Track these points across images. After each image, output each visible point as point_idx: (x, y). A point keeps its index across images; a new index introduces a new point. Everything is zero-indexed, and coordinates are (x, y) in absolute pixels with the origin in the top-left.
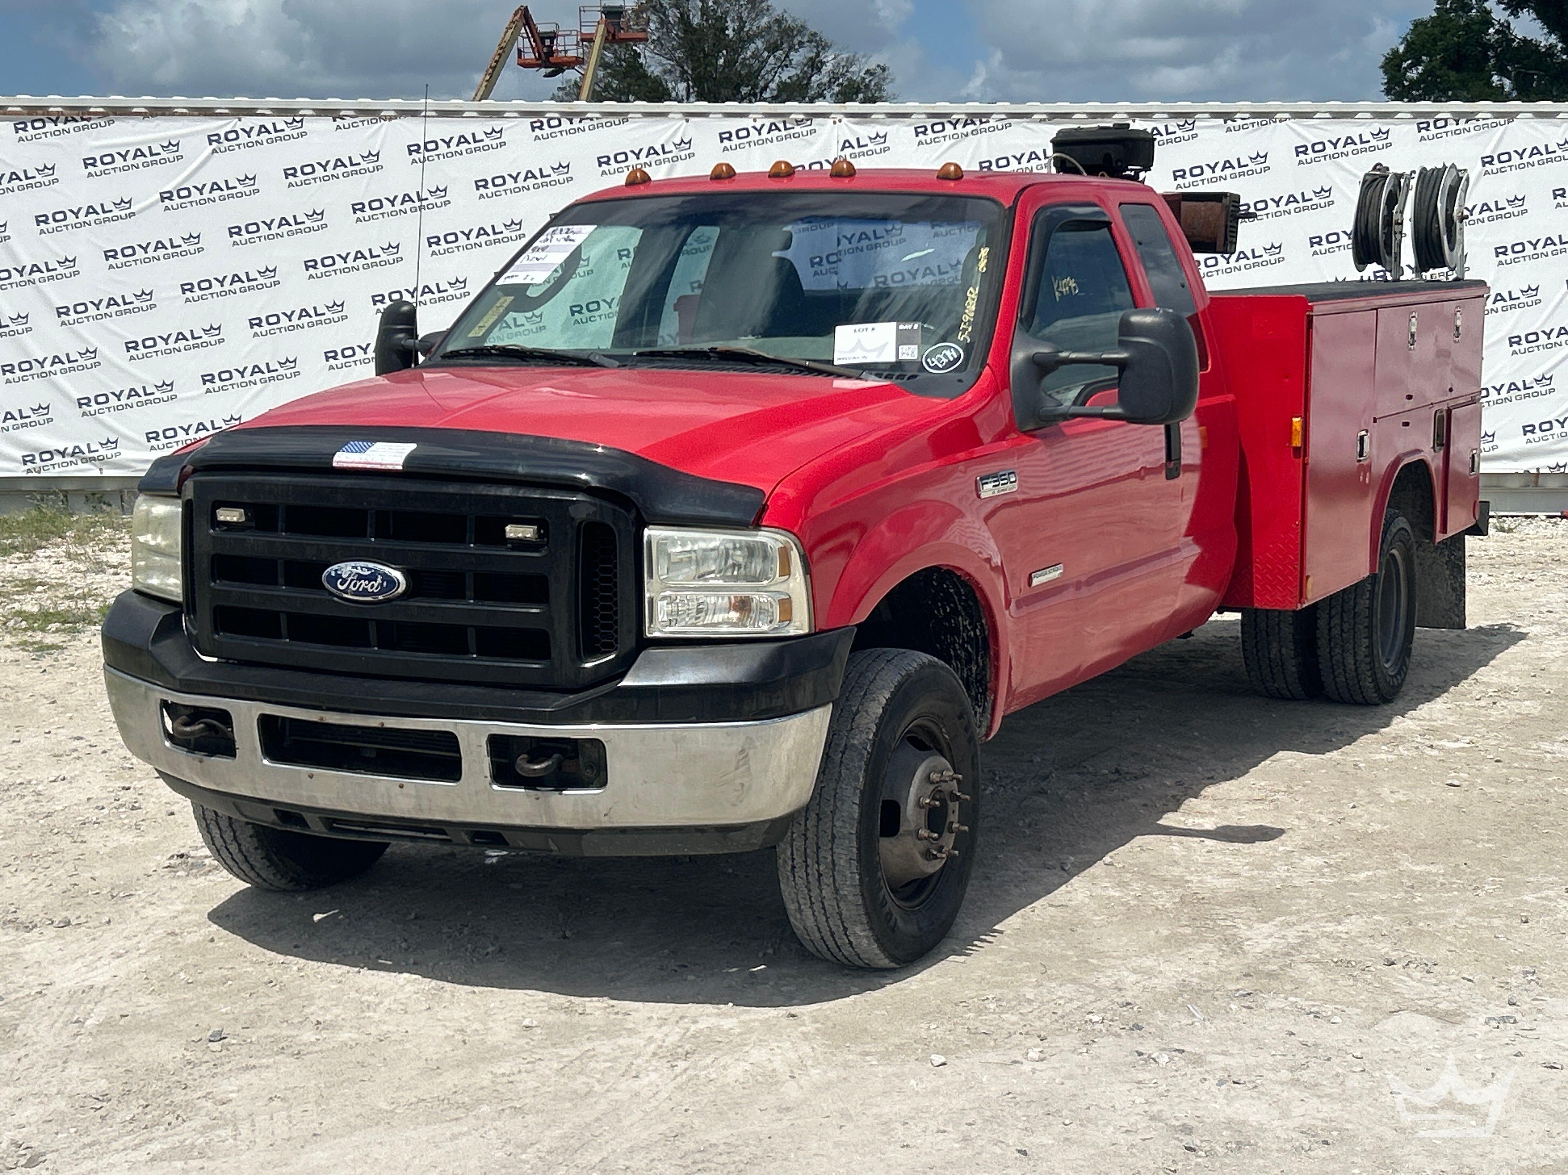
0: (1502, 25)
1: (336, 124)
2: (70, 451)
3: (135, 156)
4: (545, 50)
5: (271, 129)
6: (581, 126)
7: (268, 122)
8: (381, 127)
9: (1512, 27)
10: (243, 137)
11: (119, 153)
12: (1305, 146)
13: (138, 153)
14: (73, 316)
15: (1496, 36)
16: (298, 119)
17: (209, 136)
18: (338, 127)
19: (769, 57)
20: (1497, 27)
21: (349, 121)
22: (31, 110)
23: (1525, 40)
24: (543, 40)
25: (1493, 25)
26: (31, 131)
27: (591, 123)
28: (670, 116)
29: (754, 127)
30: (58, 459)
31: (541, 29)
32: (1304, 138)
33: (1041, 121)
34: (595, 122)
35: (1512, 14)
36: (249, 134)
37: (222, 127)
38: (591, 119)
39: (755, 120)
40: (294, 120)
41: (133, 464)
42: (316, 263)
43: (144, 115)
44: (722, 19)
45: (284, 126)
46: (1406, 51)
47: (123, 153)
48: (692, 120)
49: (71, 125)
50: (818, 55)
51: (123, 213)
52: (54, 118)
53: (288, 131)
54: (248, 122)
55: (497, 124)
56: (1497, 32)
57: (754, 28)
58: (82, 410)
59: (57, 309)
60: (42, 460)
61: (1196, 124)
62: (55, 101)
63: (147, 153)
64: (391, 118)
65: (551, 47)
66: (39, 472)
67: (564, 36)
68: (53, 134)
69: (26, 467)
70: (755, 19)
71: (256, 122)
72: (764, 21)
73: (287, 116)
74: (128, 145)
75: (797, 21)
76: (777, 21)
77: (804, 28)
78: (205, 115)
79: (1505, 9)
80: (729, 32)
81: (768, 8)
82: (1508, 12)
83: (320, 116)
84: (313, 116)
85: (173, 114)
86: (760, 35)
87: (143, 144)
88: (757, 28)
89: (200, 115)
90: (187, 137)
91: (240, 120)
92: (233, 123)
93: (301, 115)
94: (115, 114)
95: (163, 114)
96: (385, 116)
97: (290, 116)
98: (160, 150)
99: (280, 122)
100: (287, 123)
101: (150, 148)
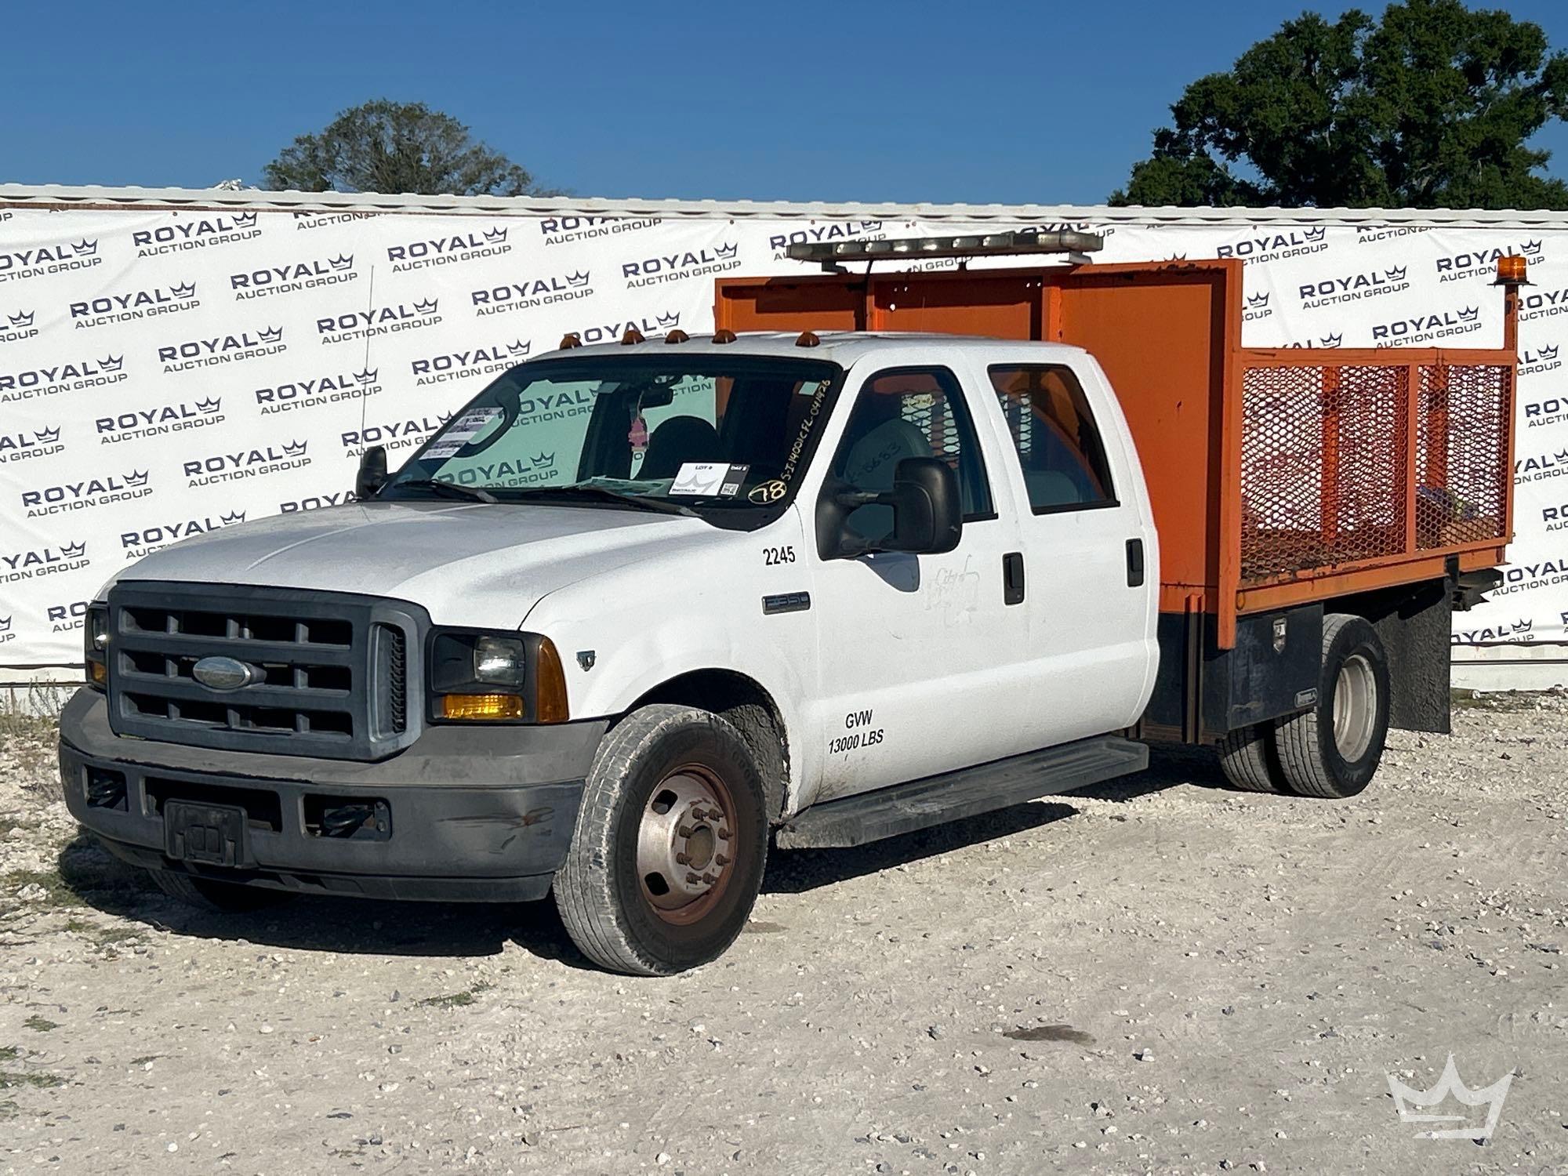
0: (1219, 168)
1: (297, 221)
3: (39, 259)
5: (216, 227)
6: (603, 227)
7: (211, 218)
9: (1230, 171)
10: (180, 237)
11: (17, 255)
12: (1448, 260)
13: (44, 255)
16: (250, 214)
17: (135, 235)
18: (301, 226)
20: (1214, 170)
21: (315, 217)
23: (1243, 182)
27: (616, 223)
28: (713, 215)
29: (812, 231)
32: (1446, 250)
33: (1149, 226)
34: (621, 222)
35: (1231, 159)
36: (186, 232)
37: (150, 223)
38: (616, 219)
39: (813, 222)
40: (245, 216)
41: (33, 650)
42: (272, 394)
43: (52, 207)
44: (416, 149)
47: (24, 255)
48: (739, 220)
50: (519, 186)
51: (22, 331)
53: (237, 230)
54: (185, 218)
55: (501, 224)
57: (451, 160)
63: (55, 255)
70: (453, 150)
71: (197, 218)
72: (461, 153)
73: (236, 210)
74: (29, 245)
75: (497, 154)
76: (475, 153)
77: (505, 160)
78: (131, 208)
79: (1222, 153)
80: (424, 163)
81: (464, 138)
82: (1225, 156)
83: (278, 211)
84: (269, 211)
85: (89, 207)
86: (456, 167)
87: (49, 243)
88: (453, 158)
89: (124, 208)
90: (106, 235)
91: (175, 214)
92: (166, 219)
93: (253, 210)
94: (14, 205)
95: (76, 207)
96: (361, 212)
97: (240, 210)
98: (72, 251)
99: (227, 219)
100: (235, 219)
101: (58, 248)
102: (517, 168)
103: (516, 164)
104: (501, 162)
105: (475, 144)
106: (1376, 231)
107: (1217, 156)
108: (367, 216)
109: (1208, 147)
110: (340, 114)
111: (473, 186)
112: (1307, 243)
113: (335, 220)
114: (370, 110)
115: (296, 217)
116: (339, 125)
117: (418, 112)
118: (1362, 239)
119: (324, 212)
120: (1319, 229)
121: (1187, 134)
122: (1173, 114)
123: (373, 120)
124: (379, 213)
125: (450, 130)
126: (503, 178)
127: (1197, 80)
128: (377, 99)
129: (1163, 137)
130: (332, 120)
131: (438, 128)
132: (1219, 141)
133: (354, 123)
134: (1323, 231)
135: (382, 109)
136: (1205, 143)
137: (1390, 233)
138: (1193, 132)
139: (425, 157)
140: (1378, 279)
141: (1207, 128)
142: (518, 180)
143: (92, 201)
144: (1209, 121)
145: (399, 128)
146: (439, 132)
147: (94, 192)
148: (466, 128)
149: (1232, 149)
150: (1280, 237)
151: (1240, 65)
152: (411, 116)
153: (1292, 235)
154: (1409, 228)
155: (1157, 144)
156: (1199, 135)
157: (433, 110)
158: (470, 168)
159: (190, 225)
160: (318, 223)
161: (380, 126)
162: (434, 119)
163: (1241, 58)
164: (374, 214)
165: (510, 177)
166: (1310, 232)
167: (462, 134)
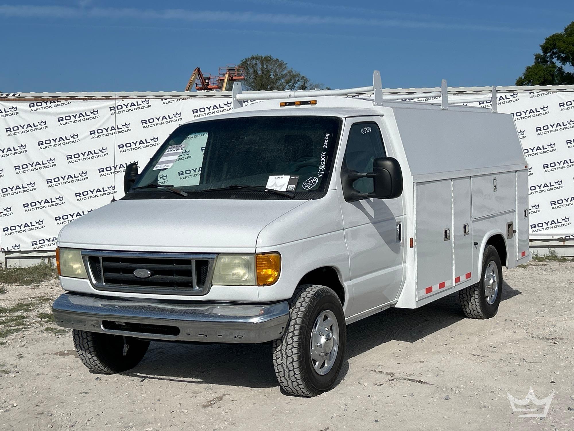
0: (559, 68)
1: (163, 102)
2: (52, 239)
4: (206, 84)
5: (136, 104)
7: (134, 101)
8: (181, 102)
9: (563, 69)
10: (124, 108)
11: (73, 115)
12: (563, 103)
13: (81, 115)
14: (54, 183)
15: (558, 72)
16: (147, 100)
17: (110, 108)
18: (164, 103)
19: (286, 85)
20: (558, 69)
21: (168, 100)
22: (37, 98)
23: (568, 73)
24: (205, 79)
25: (556, 68)
26: (36, 107)
30: (47, 242)
31: (205, 76)
32: (562, 100)
35: (563, 64)
36: (127, 106)
37: (115, 104)
43: (83, 99)
44: (269, 72)
45: (141, 103)
46: (525, 78)
47: (75, 115)
49: (53, 104)
50: (304, 83)
51: (74, 140)
52: (46, 101)
53: (143, 105)
54: (126, 102)
56: (558, 70)
57: (281, 75)
58: (57, 222)
59: (47, 180)
60: (40, 243)
61: (518, 94)
62: (46, 95)
63: (84, 115)
64: (186, 99)
65: (208, 82)
66: (39, 248)
67: (213, 78)
68: (45, 108)
69: (33, 247)
70: (281, 72)
71: (130, 101)
72: (284, 72)
73: (142, 99)
74: (76, 112)
75: (297, 72)
76: (289, 72)
77: (299, 75)
78: (109, 99)
79: (560, 62)
80: (272, 76)
81: (286, 67)
82: (561, 63)
83: (156, 98)
84: (153, 98)
85: (95, 99)
86: (283, 77)
87: (83, 111)
88: (282, 75)
89: (106, 99)
90: (101, 108)
91: (123, 101)
92: (120, 102)
93: (148, 98)
94: (71, 99)
95: (91, 99)
96: (183, 98)
97: (144, 99)
98: (90, 114)
99: (140, 101)
100: (142, 102)
101: (86, 113)
102: (303, 77)
103: (303, 75)
104: (298, 75)
105: (289, 69)
106: (537, 94)
107: (558, 64)
108: (185, 99)
109: (555, 60)
110: (242, 61)
111: (289, 84)
112: (511, 99)
113: (175, 101)
114: (253, 58)
115: (162, 100)
116: (242, 65)
117: (269, 59)
118: (532, 97)
119: (171, 98)
120: (515, 94)
121: (546, 56)
122: (541, 48)
123: (254, 62)
124: (189, 98)
125: (281, 65)
126: (298, 80)
127: (550, 35)
128: (255, 55)
129: (537, 57)
130: (240, 63)
131: (276, 64)
132: (559, 58)
133: (247, 64)
134: (517, 94)
135: (257, 58)
136: (553, 58)
137: (541, 94)
138: (549, 54)
139: (272, 74)
140: (537, 111)
141: (554, 53)
142: (304, 81)
143: (96, 97)
144: (555, 50)
145: (262, 64)
146: (276, 66)
147: (97, 94)
148: (286, 64)
149: (564, 60)
150: (501, 97)
151: (566, 30)
152: (267, 60)
153: (506, 96)
154: (549, 92)
155: (536, 59)
156: (551, 56)
157: (274, 58)
158: (288, 78)
159: (128, 104)
160: (170, 102)
161: (256, 64)
162: (275, 61)
163: (567, 27)
164: (188, 98)
165: (301, 80)
166: (512, 94)
167: (284, 66)
